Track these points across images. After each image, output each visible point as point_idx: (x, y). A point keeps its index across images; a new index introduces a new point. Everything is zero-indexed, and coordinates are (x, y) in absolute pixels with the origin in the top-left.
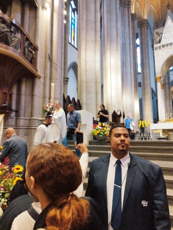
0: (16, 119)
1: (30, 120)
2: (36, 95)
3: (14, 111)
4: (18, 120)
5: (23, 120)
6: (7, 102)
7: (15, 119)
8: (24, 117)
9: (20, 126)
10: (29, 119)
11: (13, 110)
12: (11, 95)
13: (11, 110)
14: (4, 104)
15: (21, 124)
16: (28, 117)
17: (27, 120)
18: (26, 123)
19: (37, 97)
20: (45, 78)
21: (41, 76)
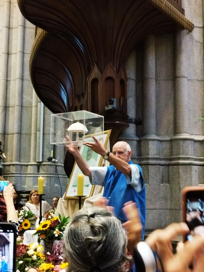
0: (139, 142)
1: (171, 141)
2: (184, 77)
3: (132, 123)
4: (142, 143)
5: (156, 142)
6: (115, 100)
7: (136, 141)
8: (158, 135)
9: (148, 159)
10: (168, 139)
11: (132, 119)
12: (123, 83)
13: (126, 120)
14: (110, 104)
15: (152, 152)
16: (166, 136)
17: (164, 143)
18: (162, 151)
19: (188, 80)
20: (203, 27)
21: (195, 25)
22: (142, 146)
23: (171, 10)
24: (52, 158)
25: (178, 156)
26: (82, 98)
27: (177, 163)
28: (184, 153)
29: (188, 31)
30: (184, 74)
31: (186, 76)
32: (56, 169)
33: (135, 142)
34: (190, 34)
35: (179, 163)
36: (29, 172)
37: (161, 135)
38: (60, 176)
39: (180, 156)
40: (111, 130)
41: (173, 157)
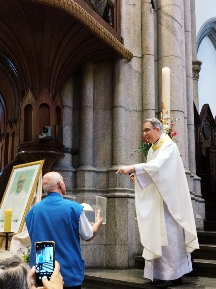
0: (75, 173)
1: (108, 172)
2: (122, 107)
3: (68, 152)
4: (78, 175)
5: (92, 174)
6: (50, 128)
7: (72, 172)
8: (94, 166)
9: (84, 191)
10: (105, 170)
11: (68, 149)
12: (59, 111)
13: (62, 149)
14: (44, 132)
15: (88, 184)
16: (103, 167)
17: (101, 175)
18: (99, 182)
19: (126, 110)
20: (142, 57)
21: (134, 55)
22: (78, 178)
23: (109, 38)
25: (114, 189)
26: (14, 124)
27: (113, 195)
28: (121, 185)
29: (127, 60)
30: (122, 104)
31: (124, 105)
33: (71, 174)
34: (129, 63)
35: (115, 195)
37: (97, 166)
39: (116, 188)
40: (44, 160)
41: (110, 189)
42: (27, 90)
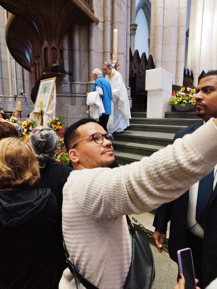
0: (71, 84)
1: (87, 84)
3: (67, 74)
5: (79, 85)
6: (57, 61)
8: (80, 80)
9: (75, 93)
11: (67, 72)
12: (62, 51)
13: (64, 72)
14: (55, 63)
15: (77, 90)
16: (85, 82)
17: (84, 86)
18: (83, 89)
19: (95, 52)
20: (104, 22)
21: (100, 21)
22: (72, 87)
23: (86, 10)
24: (23, 93)
26: (39, 58)
31: (94, 49)
32: (26, 99)
33: (69, 85)
34: (97, 25)
36: (10, 101)
37: (82, 81)
38: (28, 103)
40: (56, 77)
42: (44, 39)
